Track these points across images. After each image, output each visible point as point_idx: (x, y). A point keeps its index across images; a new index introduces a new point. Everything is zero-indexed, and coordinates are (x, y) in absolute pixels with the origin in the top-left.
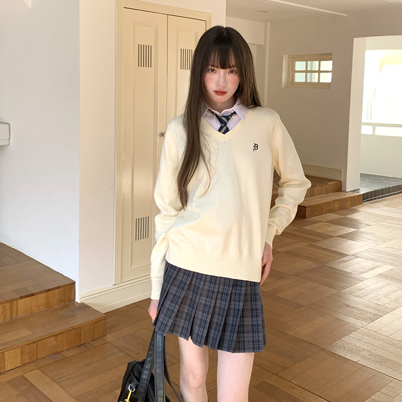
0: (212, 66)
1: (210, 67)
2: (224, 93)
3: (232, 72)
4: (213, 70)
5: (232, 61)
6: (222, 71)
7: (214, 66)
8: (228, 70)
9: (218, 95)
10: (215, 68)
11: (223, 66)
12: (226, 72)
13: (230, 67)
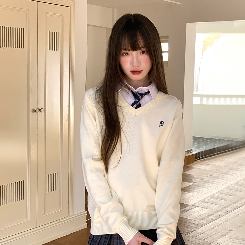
0: (124, 50)
1: (123, 51)
2: (139, 72)
3: (143, 52)
4: (126, 54)
5: (141, 43)
6: (134, 53)
7: (126, 50)
8: (139, 52)
9: (134, 74)
10: (128, 52)
11: (134, 48)
12: (138, 54)
13: (140, 49)
